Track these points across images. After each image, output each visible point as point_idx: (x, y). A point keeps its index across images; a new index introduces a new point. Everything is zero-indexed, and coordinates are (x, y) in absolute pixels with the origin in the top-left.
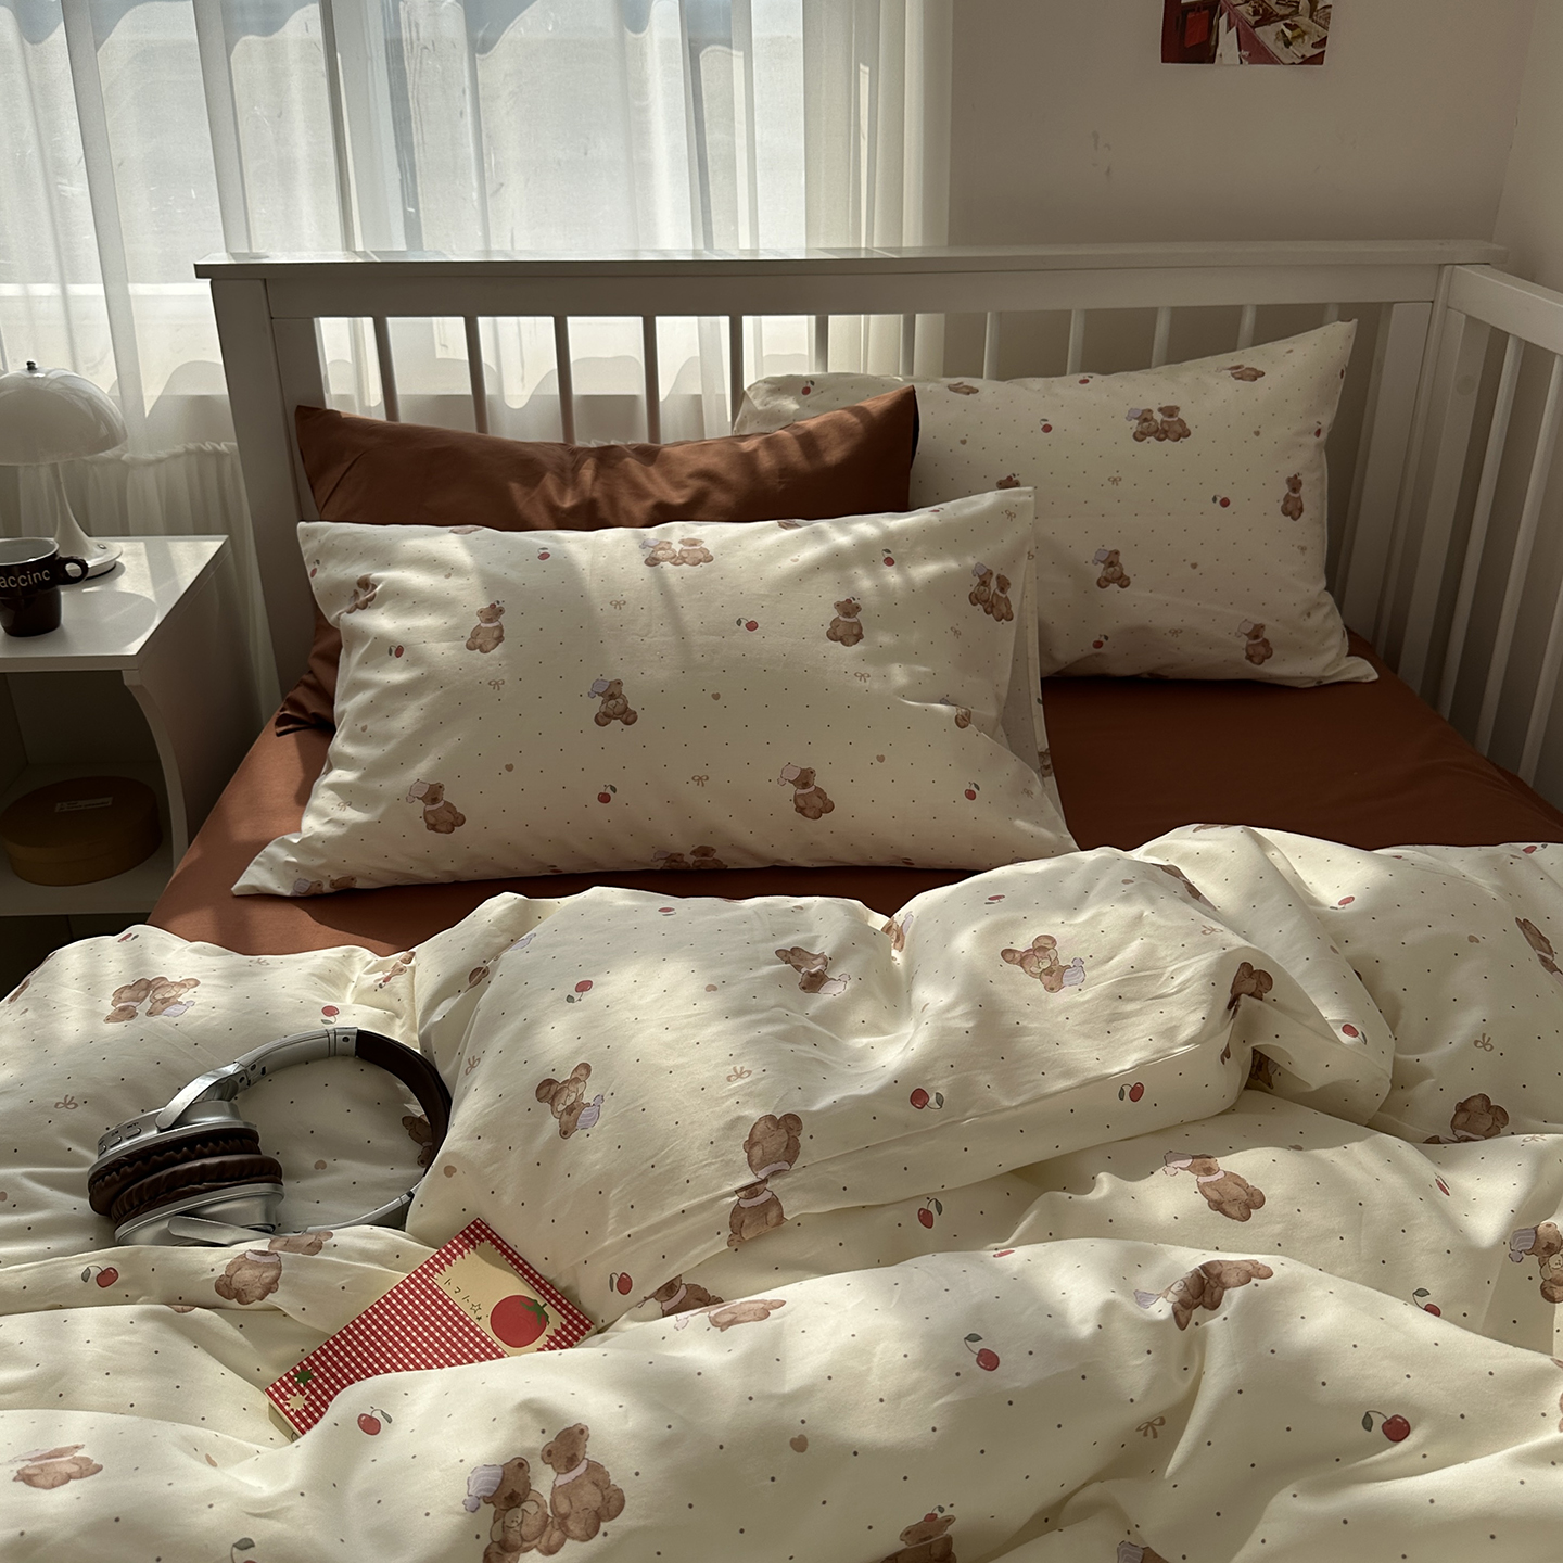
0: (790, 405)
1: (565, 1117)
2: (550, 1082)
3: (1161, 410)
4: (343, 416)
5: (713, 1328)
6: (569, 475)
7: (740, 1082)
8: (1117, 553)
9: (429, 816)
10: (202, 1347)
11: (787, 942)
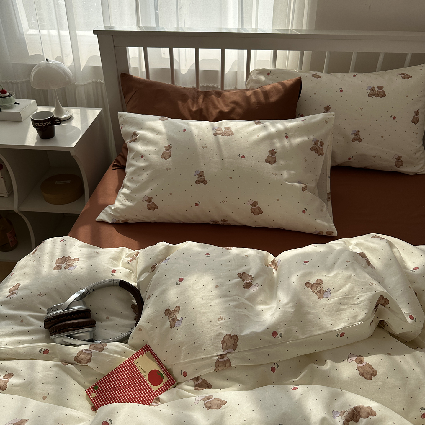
0: (263, 78)
1: (172, 322)
2: (168, 310)
3: (377, 87)
4: (134, 77)
5: (205, 407)
6: (196, 100)
7: (222, 321)
8: (359, 131)
9: (148, 206)
10: (70, 375)
11: (241, 270)
